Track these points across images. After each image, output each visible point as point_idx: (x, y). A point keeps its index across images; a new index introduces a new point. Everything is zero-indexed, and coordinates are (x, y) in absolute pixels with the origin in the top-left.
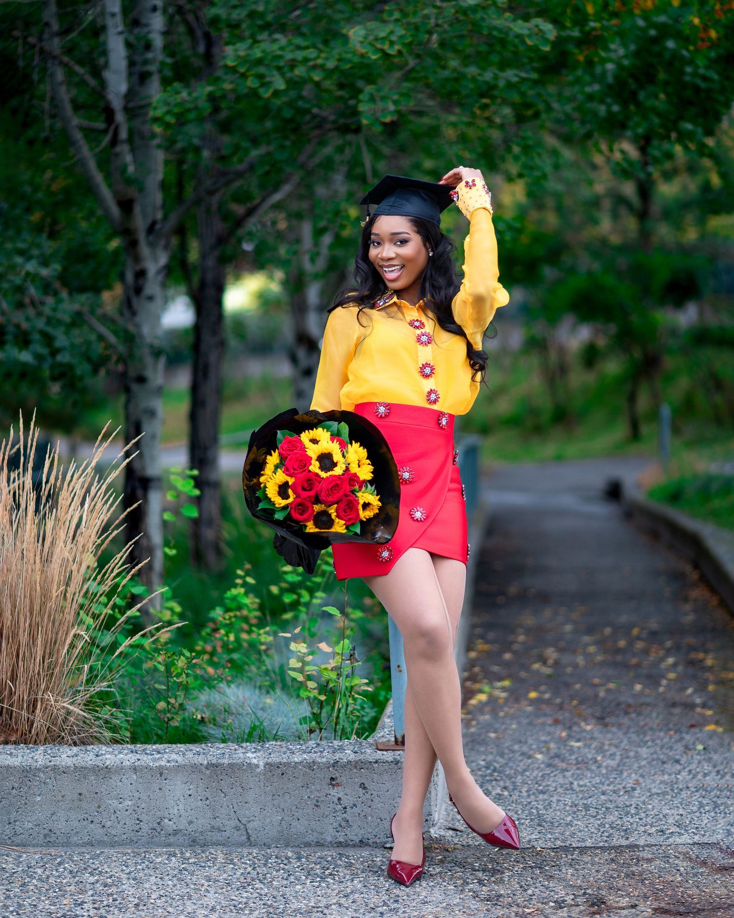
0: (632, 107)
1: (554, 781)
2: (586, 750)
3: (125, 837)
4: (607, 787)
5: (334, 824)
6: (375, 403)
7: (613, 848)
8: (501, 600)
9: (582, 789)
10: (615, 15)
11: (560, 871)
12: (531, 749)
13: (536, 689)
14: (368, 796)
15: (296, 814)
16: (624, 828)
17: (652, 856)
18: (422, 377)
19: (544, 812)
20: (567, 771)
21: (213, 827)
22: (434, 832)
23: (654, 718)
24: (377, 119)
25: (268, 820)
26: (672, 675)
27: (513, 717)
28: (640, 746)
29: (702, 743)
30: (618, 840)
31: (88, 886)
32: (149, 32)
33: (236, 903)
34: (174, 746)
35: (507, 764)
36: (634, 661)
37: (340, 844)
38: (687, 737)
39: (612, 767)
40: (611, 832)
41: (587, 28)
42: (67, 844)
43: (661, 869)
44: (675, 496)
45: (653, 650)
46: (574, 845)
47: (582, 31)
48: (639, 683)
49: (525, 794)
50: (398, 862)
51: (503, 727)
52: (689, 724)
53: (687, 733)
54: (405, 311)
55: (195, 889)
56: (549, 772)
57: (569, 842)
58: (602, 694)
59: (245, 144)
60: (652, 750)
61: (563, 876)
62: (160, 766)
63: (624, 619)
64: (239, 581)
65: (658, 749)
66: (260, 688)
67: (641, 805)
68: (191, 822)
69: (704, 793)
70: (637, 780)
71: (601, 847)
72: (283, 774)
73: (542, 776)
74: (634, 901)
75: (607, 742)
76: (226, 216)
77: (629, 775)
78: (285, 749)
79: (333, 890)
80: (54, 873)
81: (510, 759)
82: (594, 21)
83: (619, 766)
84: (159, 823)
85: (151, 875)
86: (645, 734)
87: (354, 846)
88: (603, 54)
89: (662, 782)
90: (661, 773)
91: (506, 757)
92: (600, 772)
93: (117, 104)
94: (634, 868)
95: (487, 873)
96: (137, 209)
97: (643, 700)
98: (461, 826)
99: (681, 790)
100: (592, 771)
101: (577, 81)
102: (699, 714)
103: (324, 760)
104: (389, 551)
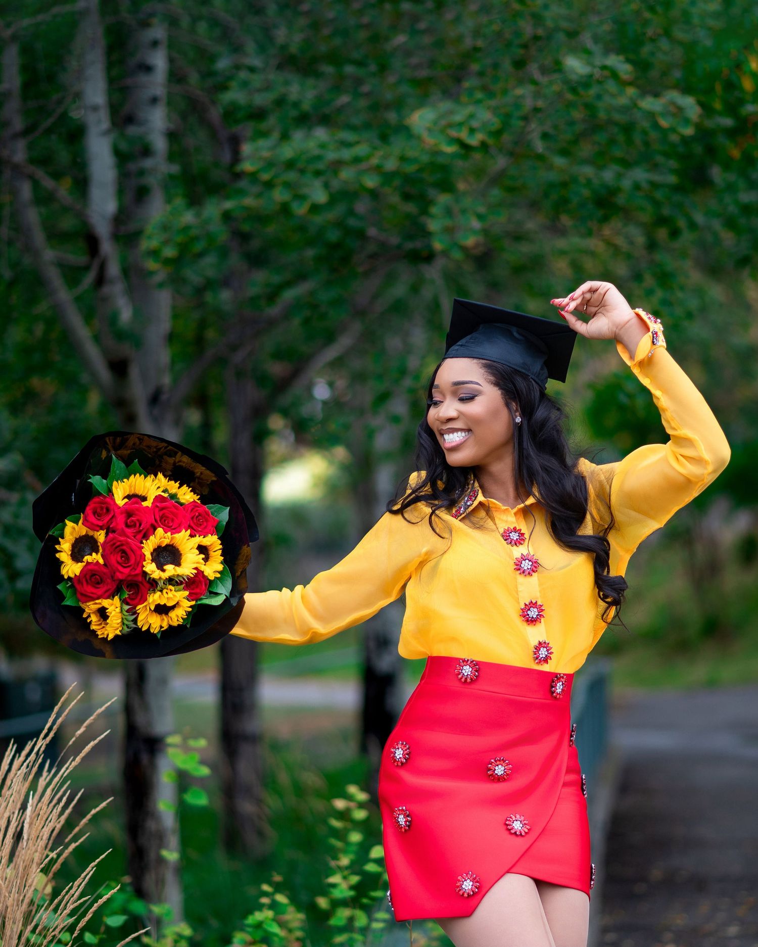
6: (458, 659)
18: (525, 624)
24: (455, 243)
32: (146, 133)
41: (743, 114)
47: (736, 119)
54: (496, 515)
64: (265, 900)
76: (262, 379)
82: (754, 103)
93: (103, 229)
96: (134, 372)
104: (473, 880)
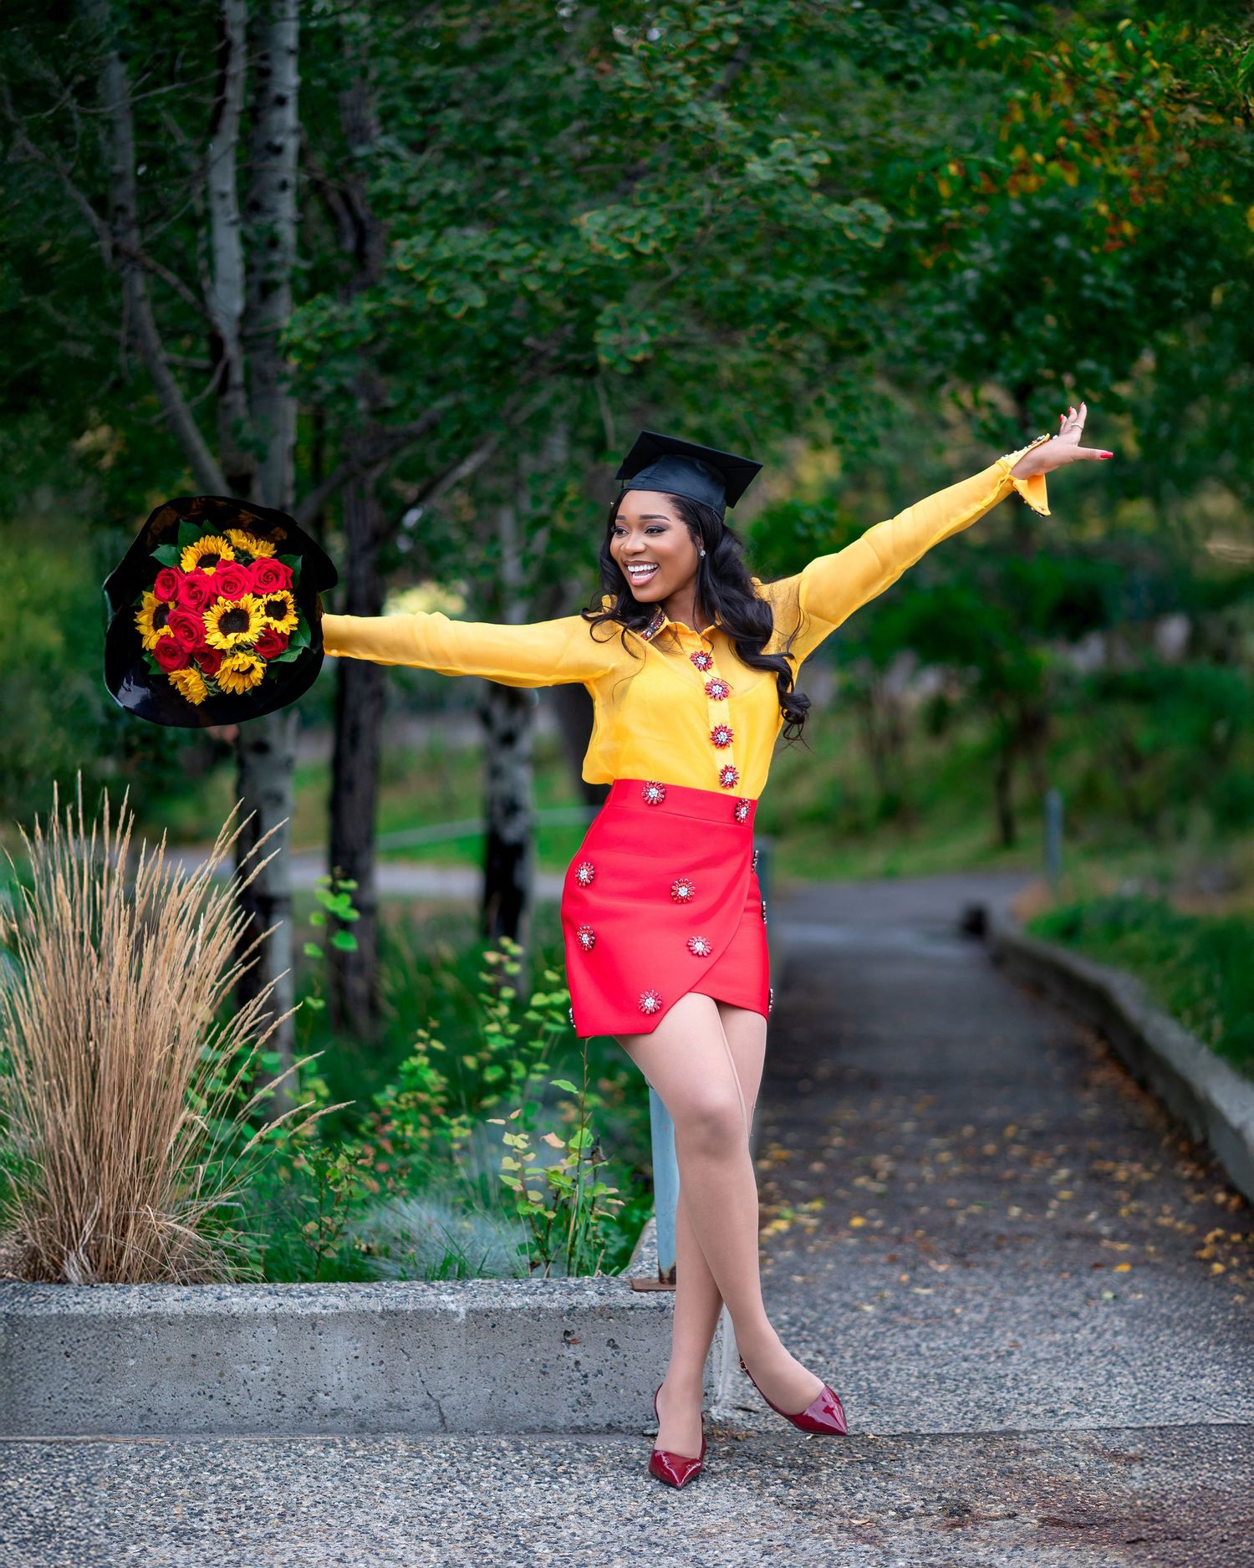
0: (1006, 338)
1: (891, 1343)
2: (939, 1300)
3: (259, 1419)
4: (971, 1351)
5: (570, 1400)
6: (644, 783)
7: (981, 1434)
8: (805, 1085)
9: (934, 1353)
10: (981, 198)
11: (904, 1467)
12: (856, 1299)
13: (861, 1214)
14: (619, 1358)
15: (513, 1385)
16: (997, 1407)
17: (1039, 1446)
18: (714, 746)
19: (878, 1385)
20: (911, 1328)
21: (390, 1405)
22: (716, 1413)
23: (1040, 1255)
24: (622, 356)
25: (472, 1394)
26: (1065, 1194)
27: (828, 1254)
28: (1018, 1294)
29: (1111, 1289)
30: (988, 1424)
31: (208, 1489)
32: (275, 222)
33: (428, 1512)
34: (332, 1285)
35: (820, 1319)
36: (1009, 1174)
37: (577, 1430)
38: (1090, 1282)
39: (978, 1323)
40: (977, 1412)
41: (939, 219)
42: (174, 1430)
43: (1051, 1465)
44: (1070, 930)
45: (1037, 1158)
46: (923, 1432)
47: (931, 223)
48: (1017, 1205)
49: (848, 1360)
50: (667, 1454)
51: (814, 1267)
52: (1092, 1263)
53: (1089, 1276)
54: (683, 640)
55: (367, 1493)
56: (883, 1330)
57: (915, 1427)
58: (961, 1220)
59: (422, 390)
60: (1037, 1300)
61: (907, 1474)
62: (312, 1314)
63: (992, 1113)
64: (420, 1047)
65: (1046, 1298)
66: (454, 1205)
67: (1021, 1375)
68: (357, 1398)
69: (1114, 1358)
70: (1014, 1341)
71: (962, 1434)
72: (494, 1326)
73: (874, 1336)
74: (1012, 1509)
75: (969, 1289)
76: (386, 500)
77: (1004, 1334)
78: (496, 1290)
79: (569, 1494)
80: (157, 1470)
81: (825, 1312)
82: (951, 208)
83: (987, 1320)
84: (310, 1399)
85: (300, 1474)
86: (1026, 1278)
87: (599, 1432)
88: (962, 257)
89: (1051, 1344)
90: (1050, 1331)
91: (819, 1309)
92: (960, 1330)
93: (228, 330)
94: (1012, 1464)
95: (796, 1471)
96: (257, 487)
97: (1022, 1229)
98: (757, 1403)
99: (1081, 1354)
100: (948, 1329)
101: (923, 298)
102: (1107, 1249)
103: (555, 1305)
104: (656, 998)
